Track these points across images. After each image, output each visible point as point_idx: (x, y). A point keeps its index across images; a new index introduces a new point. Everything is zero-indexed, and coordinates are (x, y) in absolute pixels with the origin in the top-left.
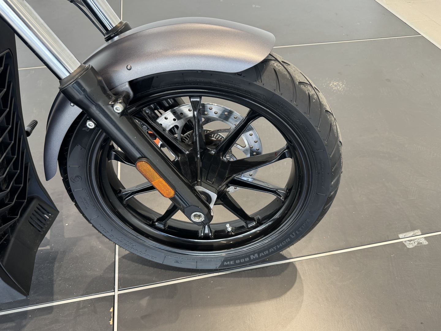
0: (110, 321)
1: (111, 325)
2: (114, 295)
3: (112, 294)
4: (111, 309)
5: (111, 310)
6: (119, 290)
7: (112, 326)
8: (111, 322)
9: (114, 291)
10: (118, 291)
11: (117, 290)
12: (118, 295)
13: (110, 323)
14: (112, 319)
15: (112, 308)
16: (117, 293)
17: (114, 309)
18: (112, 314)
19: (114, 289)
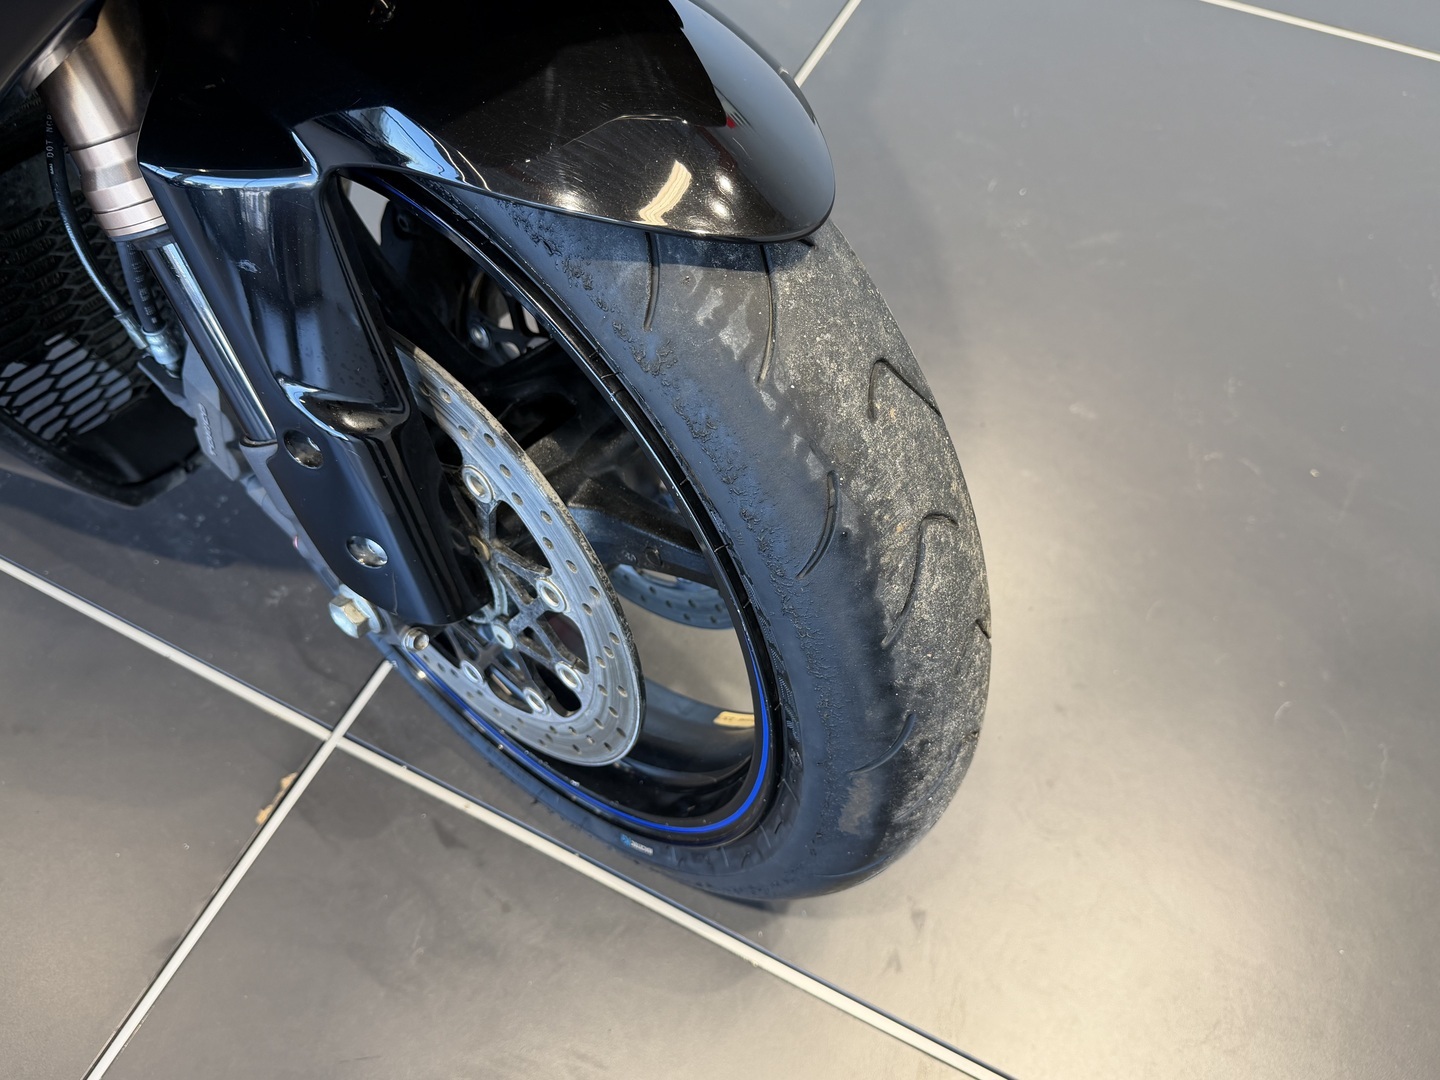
0: (264, 808)
1: (256, 825)
2: (322, 743)
4: (286, 776)
5: (286, 782)
6: (349, 734)
7: (259, 828)
8: (263, 816)
9: (332, 730)
10: (345, 736)
11: (343, 734)
12: (337, 751)
13: (259, 814)
14: (269, 810)
15: (294, 776)
16: (335, 740)
17: (296, 781)
18: (281, 794)
19: (336, 724)
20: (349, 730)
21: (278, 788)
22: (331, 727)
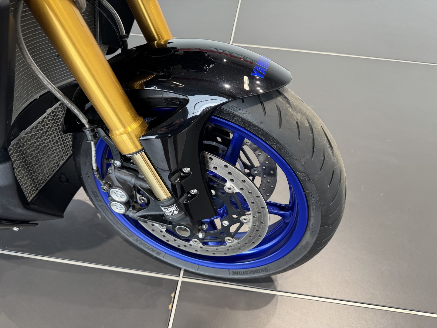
0: (170, 305)
2: (178, 281)
3: (175, 278)
4: (172, 294)
5: (173, 295)
6: (184, 276)
7: (170, 311)
9: (179, 277)
10: (183, 277)
11: (182, 277)
12: (183, 282)
13: (169, 307)
16: (181, 279)
17: (175, 294)
19: (179, 275)
20: (183, 275)
21: (172, 298)
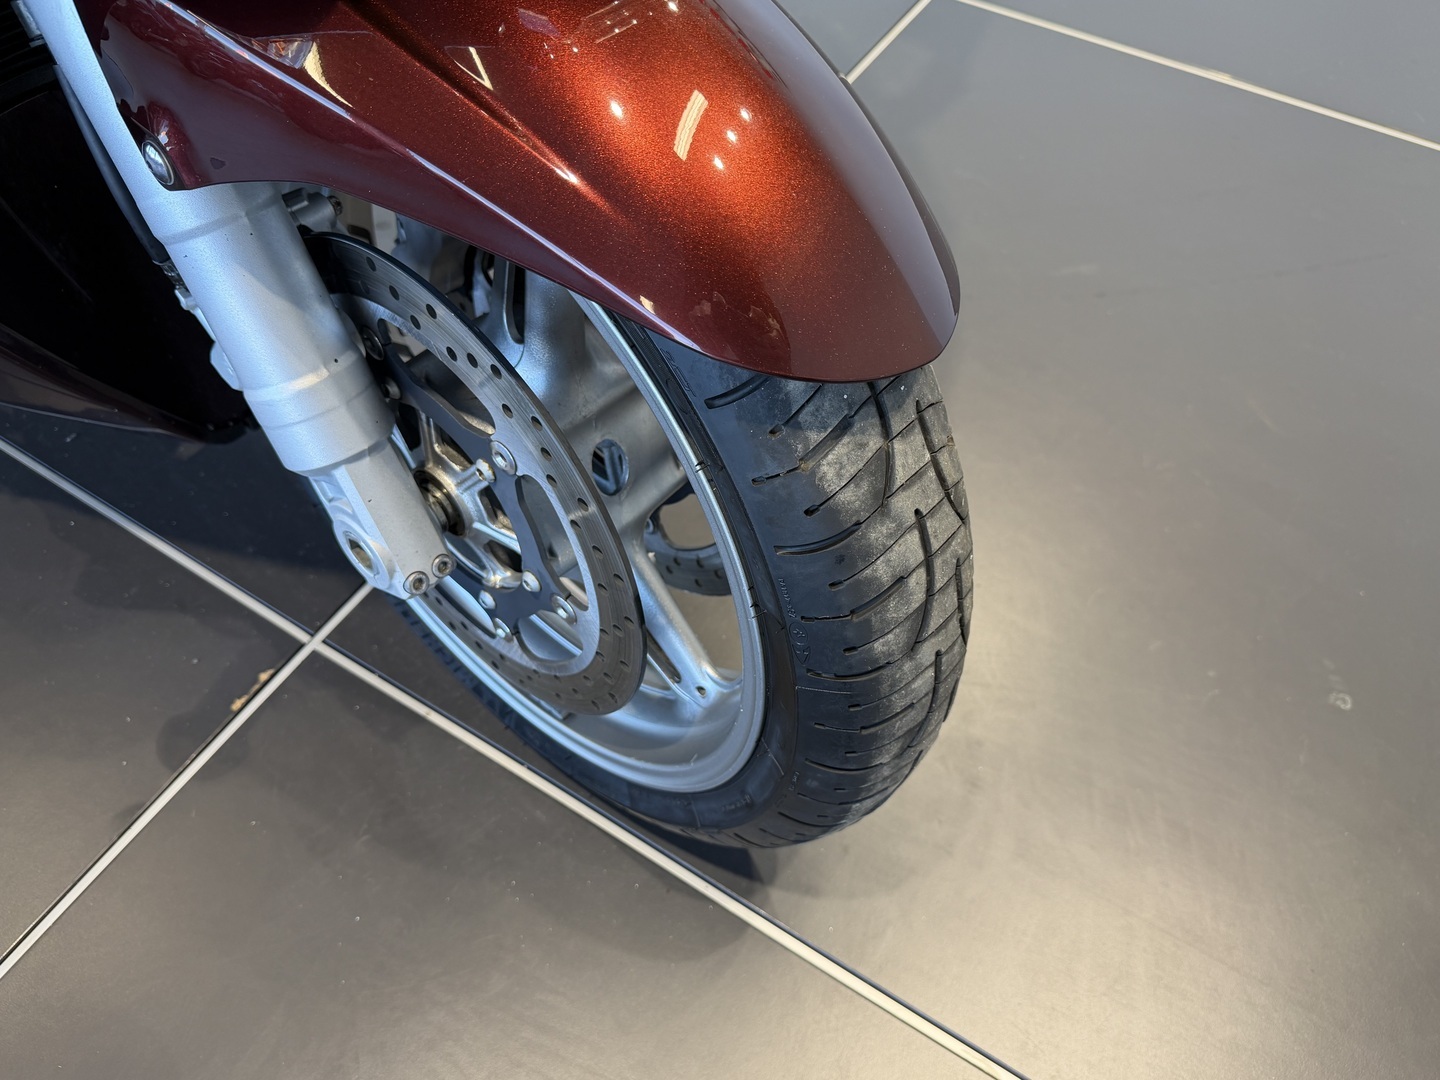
0: (239, 698)
1: (231, 712)
2: (301, 646)
3: (299, 634)
4: (264, 671)
5: (264, 677)
6: (328, 641)
7: (232, 715)
8: (237, 704)
9: (312, 635)
10: (324, 642)
11: (322, 640)
12: (315, 655)
13: (232, 702)
14: (243, 700)
15: (271, 672)
16: (315, 644)
17: (272, 677)
18: (257, 687)
19: (318, 629)
20: (329, 636)
21: (255, 680)
22: (312, 632)
